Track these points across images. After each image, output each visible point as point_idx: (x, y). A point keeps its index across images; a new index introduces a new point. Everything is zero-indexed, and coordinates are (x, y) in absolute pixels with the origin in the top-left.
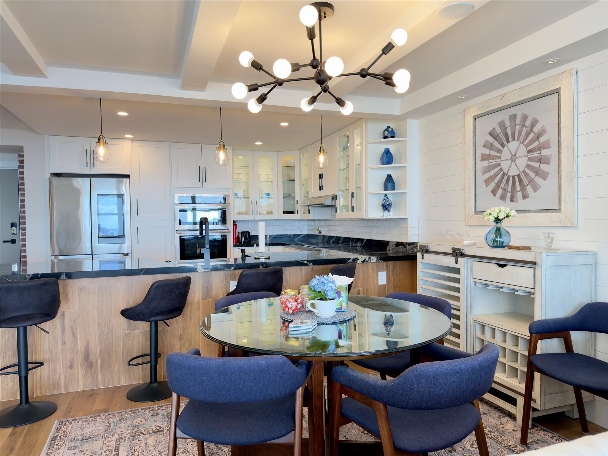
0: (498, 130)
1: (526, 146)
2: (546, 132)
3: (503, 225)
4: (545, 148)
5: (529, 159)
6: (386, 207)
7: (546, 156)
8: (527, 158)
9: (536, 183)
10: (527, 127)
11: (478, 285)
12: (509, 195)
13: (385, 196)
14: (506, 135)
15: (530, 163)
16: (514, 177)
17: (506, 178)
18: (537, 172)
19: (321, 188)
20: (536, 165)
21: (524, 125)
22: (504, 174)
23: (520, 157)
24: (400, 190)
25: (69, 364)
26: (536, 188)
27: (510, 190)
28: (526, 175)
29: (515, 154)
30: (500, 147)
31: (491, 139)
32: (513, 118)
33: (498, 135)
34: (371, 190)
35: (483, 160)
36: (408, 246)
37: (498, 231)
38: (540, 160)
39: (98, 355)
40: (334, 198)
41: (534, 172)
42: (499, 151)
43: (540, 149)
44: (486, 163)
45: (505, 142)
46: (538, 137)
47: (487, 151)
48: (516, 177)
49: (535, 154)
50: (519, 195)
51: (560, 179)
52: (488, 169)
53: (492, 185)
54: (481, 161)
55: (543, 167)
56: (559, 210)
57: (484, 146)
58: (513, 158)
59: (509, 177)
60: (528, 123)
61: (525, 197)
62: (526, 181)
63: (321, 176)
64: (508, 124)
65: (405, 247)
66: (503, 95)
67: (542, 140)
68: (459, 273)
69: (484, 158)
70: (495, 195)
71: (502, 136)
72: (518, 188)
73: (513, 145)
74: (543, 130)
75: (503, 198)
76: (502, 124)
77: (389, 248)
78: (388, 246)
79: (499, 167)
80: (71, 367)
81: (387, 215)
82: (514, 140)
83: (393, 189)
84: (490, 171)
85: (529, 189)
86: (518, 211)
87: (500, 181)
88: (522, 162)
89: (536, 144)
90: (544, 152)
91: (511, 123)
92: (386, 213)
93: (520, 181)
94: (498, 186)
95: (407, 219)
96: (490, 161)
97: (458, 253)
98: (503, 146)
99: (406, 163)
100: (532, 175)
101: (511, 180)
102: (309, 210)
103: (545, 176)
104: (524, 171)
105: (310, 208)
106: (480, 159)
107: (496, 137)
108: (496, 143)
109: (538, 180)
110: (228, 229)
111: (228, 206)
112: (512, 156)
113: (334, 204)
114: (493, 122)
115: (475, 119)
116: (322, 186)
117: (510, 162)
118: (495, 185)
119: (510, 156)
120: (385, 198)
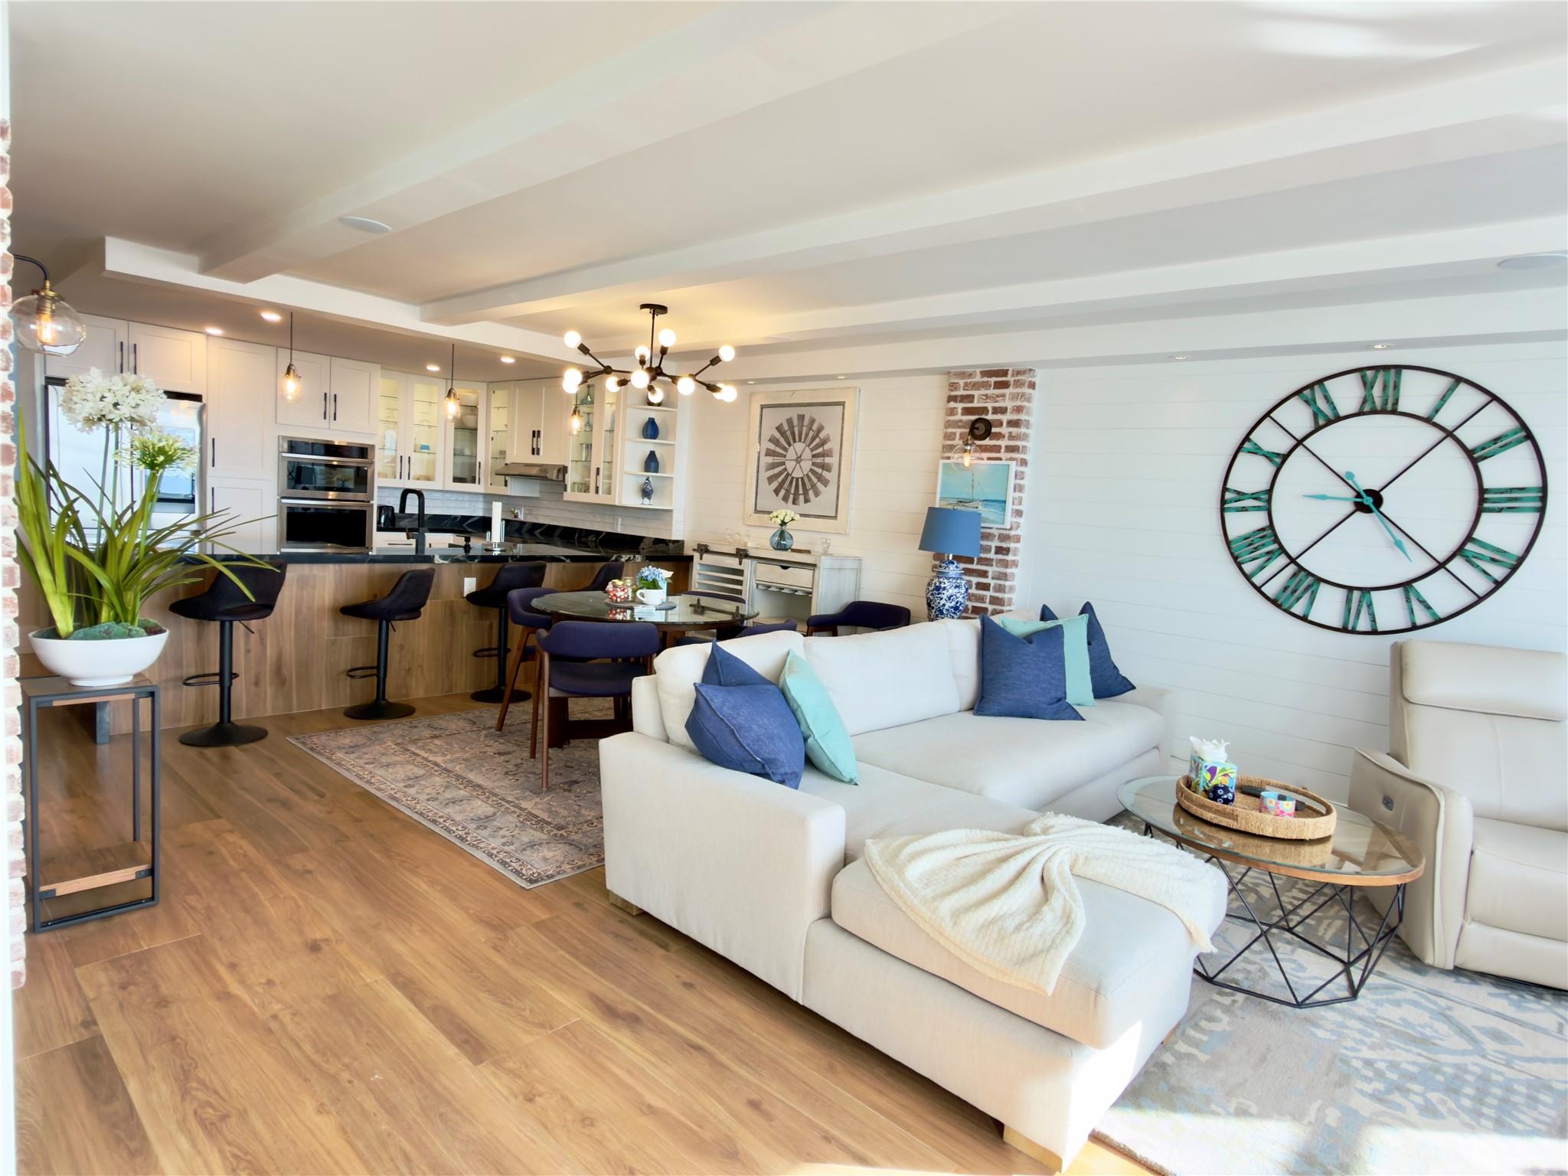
0: (786, 427)
1: (812, 450)
2: (830, 440)
3: (787, 528)
4: (828, 456)
5: (814, 464)
6: (646, 493)
7: (828, 464)
8: (811, 462)
9: (818, 488)
10: (813, 431)
11: (760, 587)
12: (791, 496)
13: (647, 479)
14: (793, 434)
15: (813, 468)
16: (797, 479)
17: (789, 478)
18: (820, 478)
19: (535, 451)
20: (819, 471)
21: (811, 429)
22: (788, 474)
23: (805, 460)
24: (664, 472)
25: (253, 680)
26: (817, 494)
27: (792, 492)
28: (810, 479)
29: (801, 456)
30: (787, 446)
31: (778, 435)
32: (801, 417)
33: (785, 432)
34: (626, 469)
35: (767, 455)
36: (671, 545)
37: (782, 535)
38: (823, 467)
39: (294, 669)
40: (563, 470)
41: (816, 478)
42: (786, 450)
43: (823, 456)
44: (770, 459)
45: (792, 442)
46: (823, 443)
48: (800, 480)
49: (819, 460)
50: (802, 498)
51: (838, 488)
52: (772, 466)
53: (775, 484)
54: (765, 456)
55: (825, 474)
56: (835, 517)
57: (770, 441)
58: (798, 460)
59: (793, 478)
60: (815, 427)
61: (807, 501)
62: (808, 486)
63: (536, 434)
64: (796, 423)
65: (667, 545)
66: (794, 392)
67: (826, 447)
68: (742, 575)
69: (769, 453)
70: (777, 495)
71: (788, 433)
72: (801, 491)
73: (799, 446)
74: (828, 438)
75: (785, 499)
76: (790, 421)
77: (642, 545)
78: (642, 543)
79: (784, 467)
80: (257, 684)
81: (646, 503)
82: (800, 441)
83: (656, 471)
84: (773, 468)
85: (811, 493)
86: (801, 515)
87: (784, 481)
88: (807, 465)
89: (820, 450)
90: (827, 460)
91: (798, 423)
92: (646, 500)
93: (804, 484)
94: (781, 485)
95: (671, 511)
96: (775, 458)
97: (742, 554)
98: (790, 445)
99: (675, 441)
100: (815, 480)
101: (795, 480)
102: (506, 482)
103: (825, 483)
104: (807, 475)
105: (507, 478)
106: (764, 454)
107: (783, 434)
108: (782, 441)
109: (820, 486)
110: (369, 502)
111: (372, 463)
112: (798, 458)
113: (561, 478)
114: (781, 417)
115: (762, 409)
116: (538, 449)
117: (795, 463)
118: (777, 484)
119: (795, 457)
120: (647, 481)
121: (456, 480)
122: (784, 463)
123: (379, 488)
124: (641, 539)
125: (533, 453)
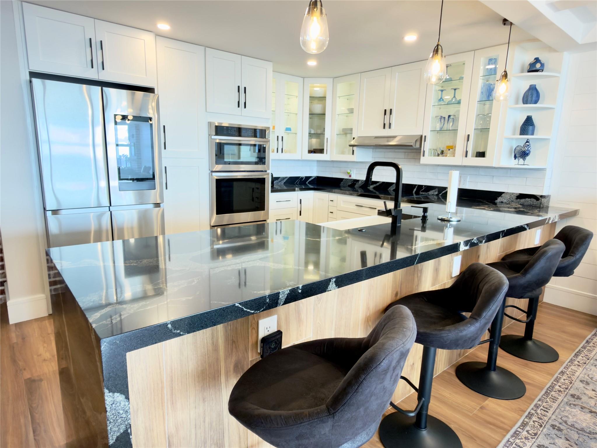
13: (528, 142)
19: (387, 126)
24: (540, 134)
36: (543, 200)
40: (421, 139)
63: (387, 112)
65: (538, 200)
77: (499, 199)
78: (500, 198)
83: (533, 134)
95: (545, 169)
99: (555, 104)
102: (353, 151)
105: (355, 148)
110: (266, 171)
111: (269, 141)
113: (418, 146)
116: (390, 124)
120: (527, 144)
121: (310, 152)
123: (272, 160)
124: (500, 194)
125: (384, 128)
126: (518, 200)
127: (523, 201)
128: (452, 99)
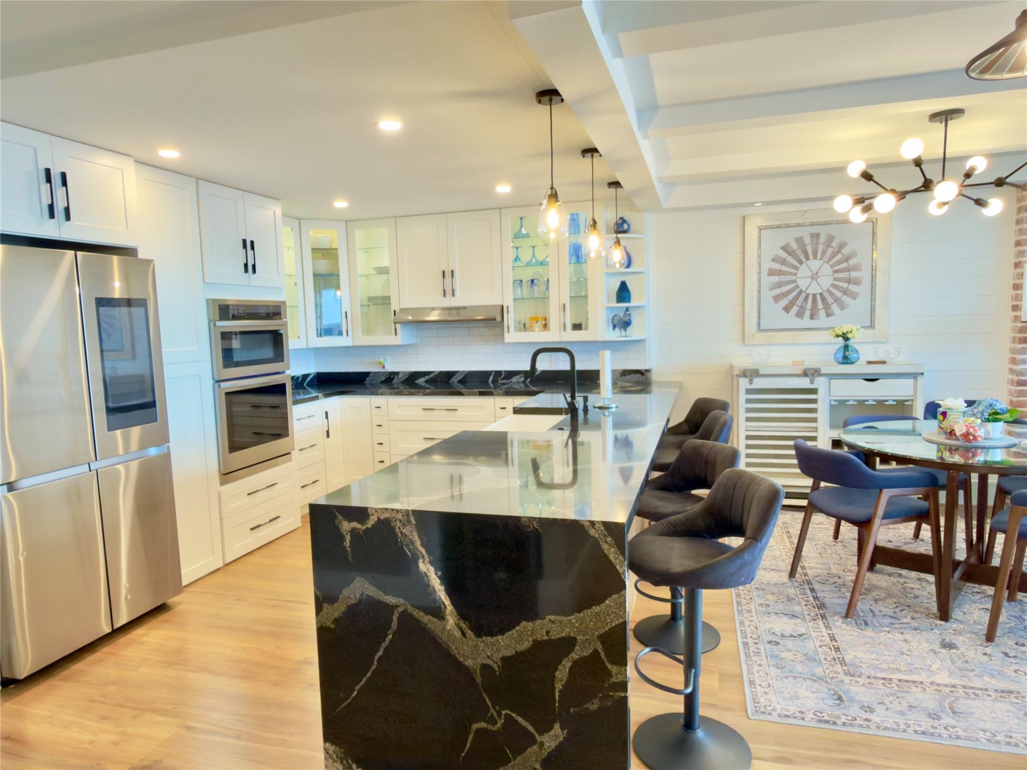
0: (794, 246)
1: (832, 266)
2: (856, 255)
4: (854, 270)
5: (835, 279)
7: (856, 277)
8: (832, 278)
9: (843, 302)
10: (832, 247)
11: (836, 403)
12: (808, 312)
14: (805, 252)
15: (836, 283)
16: (814, 296)
17: (803, 295)
18: (845, 292)
19: (449, 293)
20: (845, 285)
21: (829, 246)
22: (801, 292)
23: (823, 276)
24: (636, 301)
26: (843, 307)
27: (809, 307)
28: (831, 294)
29: (817, 273)
30: (796, 263)
31: (783, 255)
32: (816, 236)
33: (794, 251)
35: (770, 275)
38: (849, 281)
40: (502, 310)
41: (841, 292)
42: (795, 268)
43: (849, 270)
44: (775, 279)
45: (803, 259)
46: (847, 259)
47: (777, 266)
48: (818, 295)
49: (843, 275)
50: (822, 312)
51: (873, 299)
52: (780, 285)
53: (784, 302)
54: (768, 275)
55: (853, 287)
56: (872, 327)
57: (773, 260)
58: (814, 277)
59: (808, 294)
60: (835, 244)
61: (829, 315)
62: (830, 300)
63: (447, 274)
64: (808, 241)
66: (805, 212)
67: (851, 262)
68: (816, 394)
69: (771, 273)
70: (788, 312)
71: (799, 252)
72: (820, 305)
73: (814, 264)
74: (853, 253)
75: (799, 315)
76: (800, 241)
79: (795, 284)
82: (815, 257)
84: (780, 287)
85: (835, 308)
87: (796, 298)
88: (826, 281)
89: (844, 265)
90: (854, 274)
91: (812, 241)
93: (823, 299)
94: (792, 303)
95: (645, 341)
96: (781, 277)
97: (811, 373)
98: (801, 263)
99: (644, 268)
100: (838, 294)
101: (810, 297)
102: (396, 330)
103: (854, 296)
104: (828, 290)
106: (766, 273)
107: (791, 253)
108: (790, 259)
109: (846, 299)
110: (284, 373)
111: (286, 324)
112: (813, 274)
114: (789, 237)
115: (760, 229)
116: (453, 290)
117: (810, 280)
118: (788, 302)
119: (810, 274)
120: (628, 312)
121: (319, 334)
122: (795, 281)
125: (445, 295)
126: (623, 377)
127: (628, 377)
128: (532, 259)
